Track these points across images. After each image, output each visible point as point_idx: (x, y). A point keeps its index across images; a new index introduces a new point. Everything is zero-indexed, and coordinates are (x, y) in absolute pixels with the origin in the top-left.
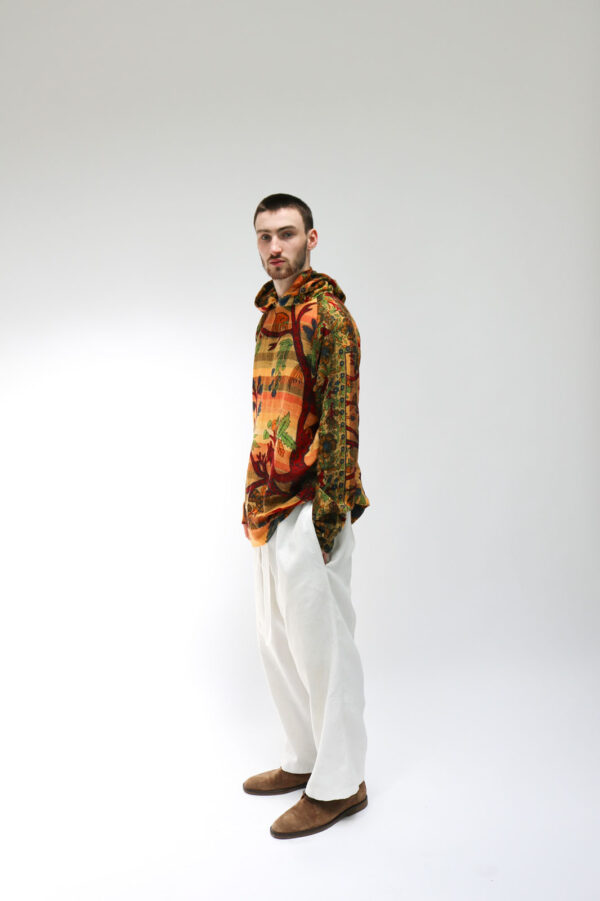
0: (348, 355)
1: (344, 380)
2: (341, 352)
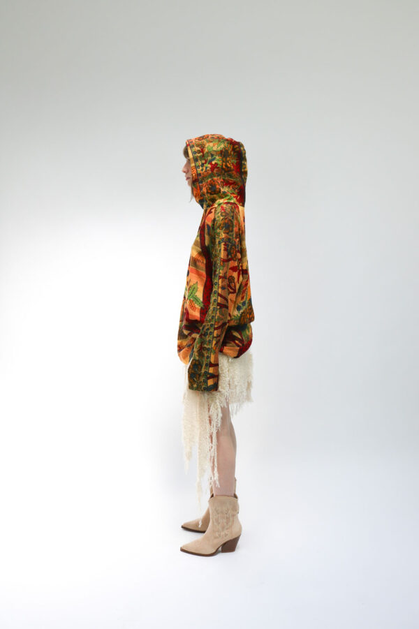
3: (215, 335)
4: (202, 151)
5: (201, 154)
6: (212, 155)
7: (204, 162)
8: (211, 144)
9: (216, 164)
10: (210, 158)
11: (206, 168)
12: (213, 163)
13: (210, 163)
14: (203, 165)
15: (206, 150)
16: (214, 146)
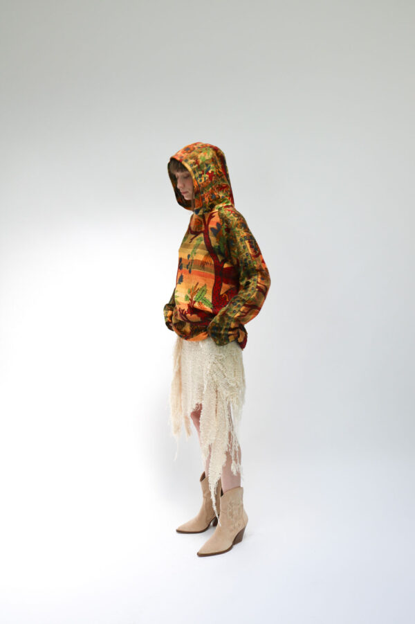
0: (247, 241)
1: (249, 257)
2: (241, 240)
3: (242, 310)
4: (197, 163)
5: (196, 166)
6: (207, 165)
7: (201, 172)
8: (202, 154)
9: (212, 172)
10: (205, 168)
11: (205, 178)
12: (210, 172)
13: (207, 173)
14: (200, 176)
15: (200, 161)
16: (205, 155)
